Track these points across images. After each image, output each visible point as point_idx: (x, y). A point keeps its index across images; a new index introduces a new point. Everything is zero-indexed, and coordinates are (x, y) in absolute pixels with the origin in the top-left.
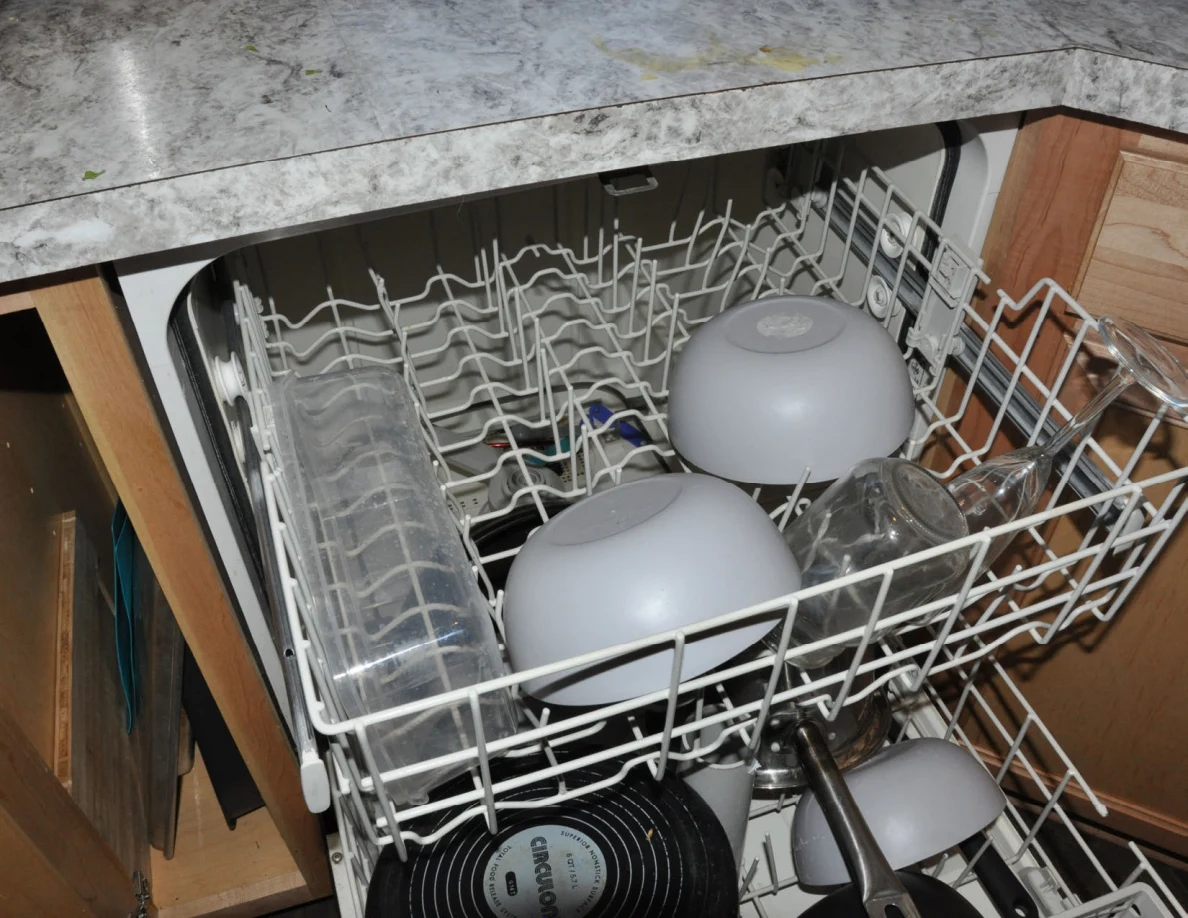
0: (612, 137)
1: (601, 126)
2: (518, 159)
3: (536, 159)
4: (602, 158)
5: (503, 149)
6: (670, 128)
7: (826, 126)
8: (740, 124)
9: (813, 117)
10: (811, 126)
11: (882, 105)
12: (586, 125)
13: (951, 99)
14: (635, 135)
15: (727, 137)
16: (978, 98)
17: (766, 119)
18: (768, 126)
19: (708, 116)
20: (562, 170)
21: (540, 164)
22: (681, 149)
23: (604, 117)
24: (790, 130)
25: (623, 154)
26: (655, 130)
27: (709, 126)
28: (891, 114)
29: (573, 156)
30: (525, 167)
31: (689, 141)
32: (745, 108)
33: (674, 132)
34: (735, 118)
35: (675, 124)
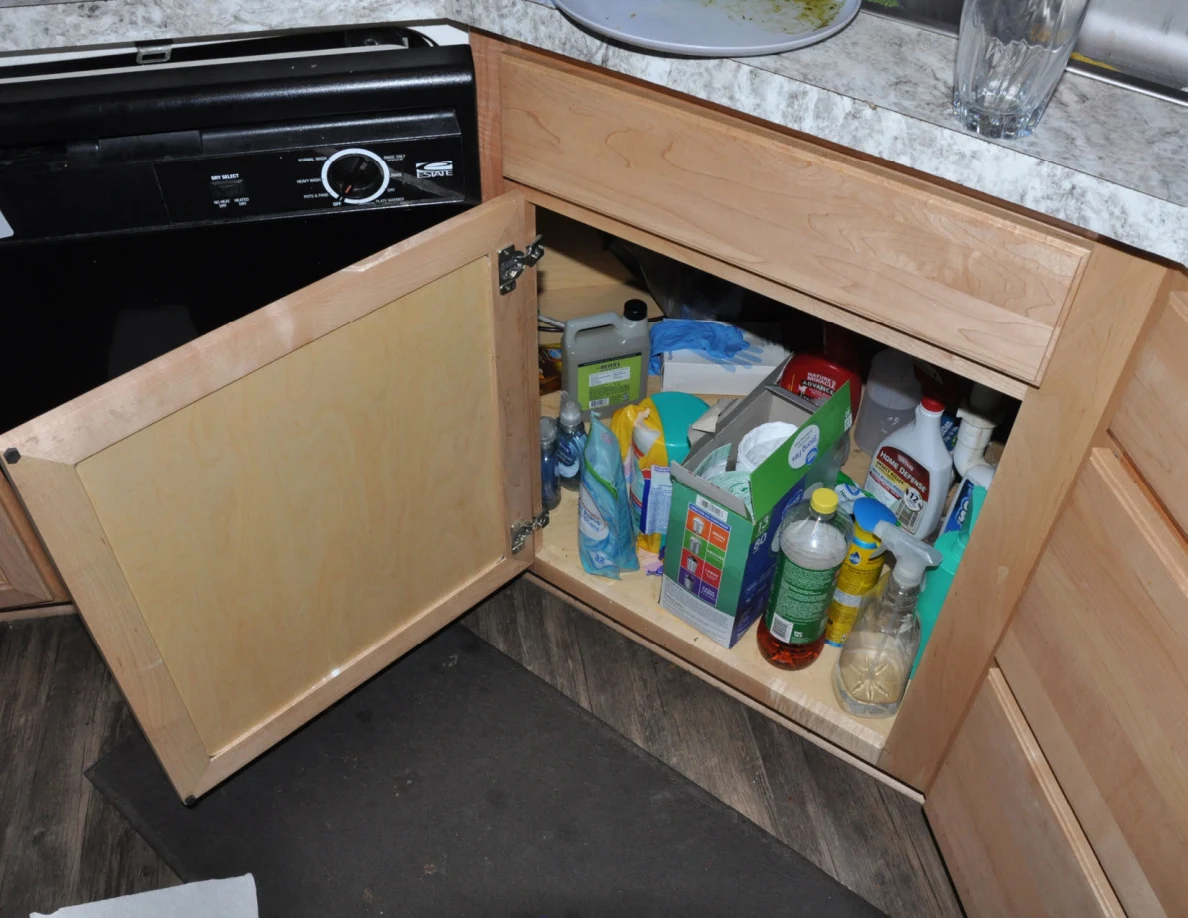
0: (107, 21)
1: (97, 13)
2: (47, 30)
3: (60, 31)
4: (103, 34)
5: (37, 23)
6: (144, 18)
7: (257, 23)
8: (193, 18)
9: (244, 15)
10: (246, 22)
11: (295, 10)
12: (86, 11)
13: (350, 9)
14: (121, 20)
15: (186, 26)
16: (373, 10)
17: (211, 16)
18: (214, 19)
19: (169, 11)
20: (79, 40)
21: (63, 35)
22: (157, 32)
23: (97, 7)
24: (231, 24)
25: (116, 32)
26: (134, 19)
27: (171, 18)
28: (305, 17)
29: (83, 31)
30: (53, 36)
31: (160, 27)
32: (193, 8)
33: (148, 20)
34: (188, 14)
35: (146, 15)
